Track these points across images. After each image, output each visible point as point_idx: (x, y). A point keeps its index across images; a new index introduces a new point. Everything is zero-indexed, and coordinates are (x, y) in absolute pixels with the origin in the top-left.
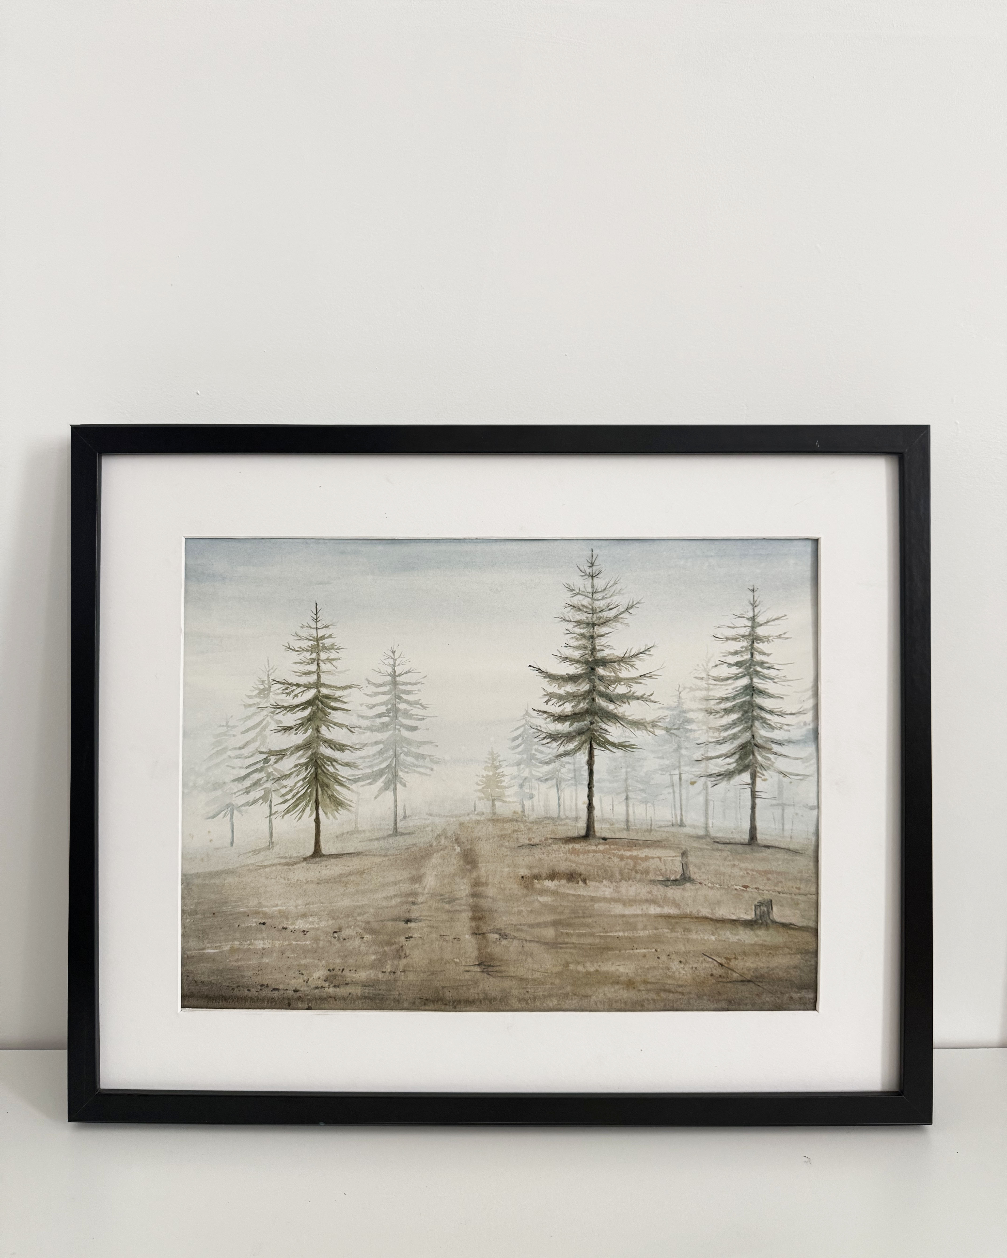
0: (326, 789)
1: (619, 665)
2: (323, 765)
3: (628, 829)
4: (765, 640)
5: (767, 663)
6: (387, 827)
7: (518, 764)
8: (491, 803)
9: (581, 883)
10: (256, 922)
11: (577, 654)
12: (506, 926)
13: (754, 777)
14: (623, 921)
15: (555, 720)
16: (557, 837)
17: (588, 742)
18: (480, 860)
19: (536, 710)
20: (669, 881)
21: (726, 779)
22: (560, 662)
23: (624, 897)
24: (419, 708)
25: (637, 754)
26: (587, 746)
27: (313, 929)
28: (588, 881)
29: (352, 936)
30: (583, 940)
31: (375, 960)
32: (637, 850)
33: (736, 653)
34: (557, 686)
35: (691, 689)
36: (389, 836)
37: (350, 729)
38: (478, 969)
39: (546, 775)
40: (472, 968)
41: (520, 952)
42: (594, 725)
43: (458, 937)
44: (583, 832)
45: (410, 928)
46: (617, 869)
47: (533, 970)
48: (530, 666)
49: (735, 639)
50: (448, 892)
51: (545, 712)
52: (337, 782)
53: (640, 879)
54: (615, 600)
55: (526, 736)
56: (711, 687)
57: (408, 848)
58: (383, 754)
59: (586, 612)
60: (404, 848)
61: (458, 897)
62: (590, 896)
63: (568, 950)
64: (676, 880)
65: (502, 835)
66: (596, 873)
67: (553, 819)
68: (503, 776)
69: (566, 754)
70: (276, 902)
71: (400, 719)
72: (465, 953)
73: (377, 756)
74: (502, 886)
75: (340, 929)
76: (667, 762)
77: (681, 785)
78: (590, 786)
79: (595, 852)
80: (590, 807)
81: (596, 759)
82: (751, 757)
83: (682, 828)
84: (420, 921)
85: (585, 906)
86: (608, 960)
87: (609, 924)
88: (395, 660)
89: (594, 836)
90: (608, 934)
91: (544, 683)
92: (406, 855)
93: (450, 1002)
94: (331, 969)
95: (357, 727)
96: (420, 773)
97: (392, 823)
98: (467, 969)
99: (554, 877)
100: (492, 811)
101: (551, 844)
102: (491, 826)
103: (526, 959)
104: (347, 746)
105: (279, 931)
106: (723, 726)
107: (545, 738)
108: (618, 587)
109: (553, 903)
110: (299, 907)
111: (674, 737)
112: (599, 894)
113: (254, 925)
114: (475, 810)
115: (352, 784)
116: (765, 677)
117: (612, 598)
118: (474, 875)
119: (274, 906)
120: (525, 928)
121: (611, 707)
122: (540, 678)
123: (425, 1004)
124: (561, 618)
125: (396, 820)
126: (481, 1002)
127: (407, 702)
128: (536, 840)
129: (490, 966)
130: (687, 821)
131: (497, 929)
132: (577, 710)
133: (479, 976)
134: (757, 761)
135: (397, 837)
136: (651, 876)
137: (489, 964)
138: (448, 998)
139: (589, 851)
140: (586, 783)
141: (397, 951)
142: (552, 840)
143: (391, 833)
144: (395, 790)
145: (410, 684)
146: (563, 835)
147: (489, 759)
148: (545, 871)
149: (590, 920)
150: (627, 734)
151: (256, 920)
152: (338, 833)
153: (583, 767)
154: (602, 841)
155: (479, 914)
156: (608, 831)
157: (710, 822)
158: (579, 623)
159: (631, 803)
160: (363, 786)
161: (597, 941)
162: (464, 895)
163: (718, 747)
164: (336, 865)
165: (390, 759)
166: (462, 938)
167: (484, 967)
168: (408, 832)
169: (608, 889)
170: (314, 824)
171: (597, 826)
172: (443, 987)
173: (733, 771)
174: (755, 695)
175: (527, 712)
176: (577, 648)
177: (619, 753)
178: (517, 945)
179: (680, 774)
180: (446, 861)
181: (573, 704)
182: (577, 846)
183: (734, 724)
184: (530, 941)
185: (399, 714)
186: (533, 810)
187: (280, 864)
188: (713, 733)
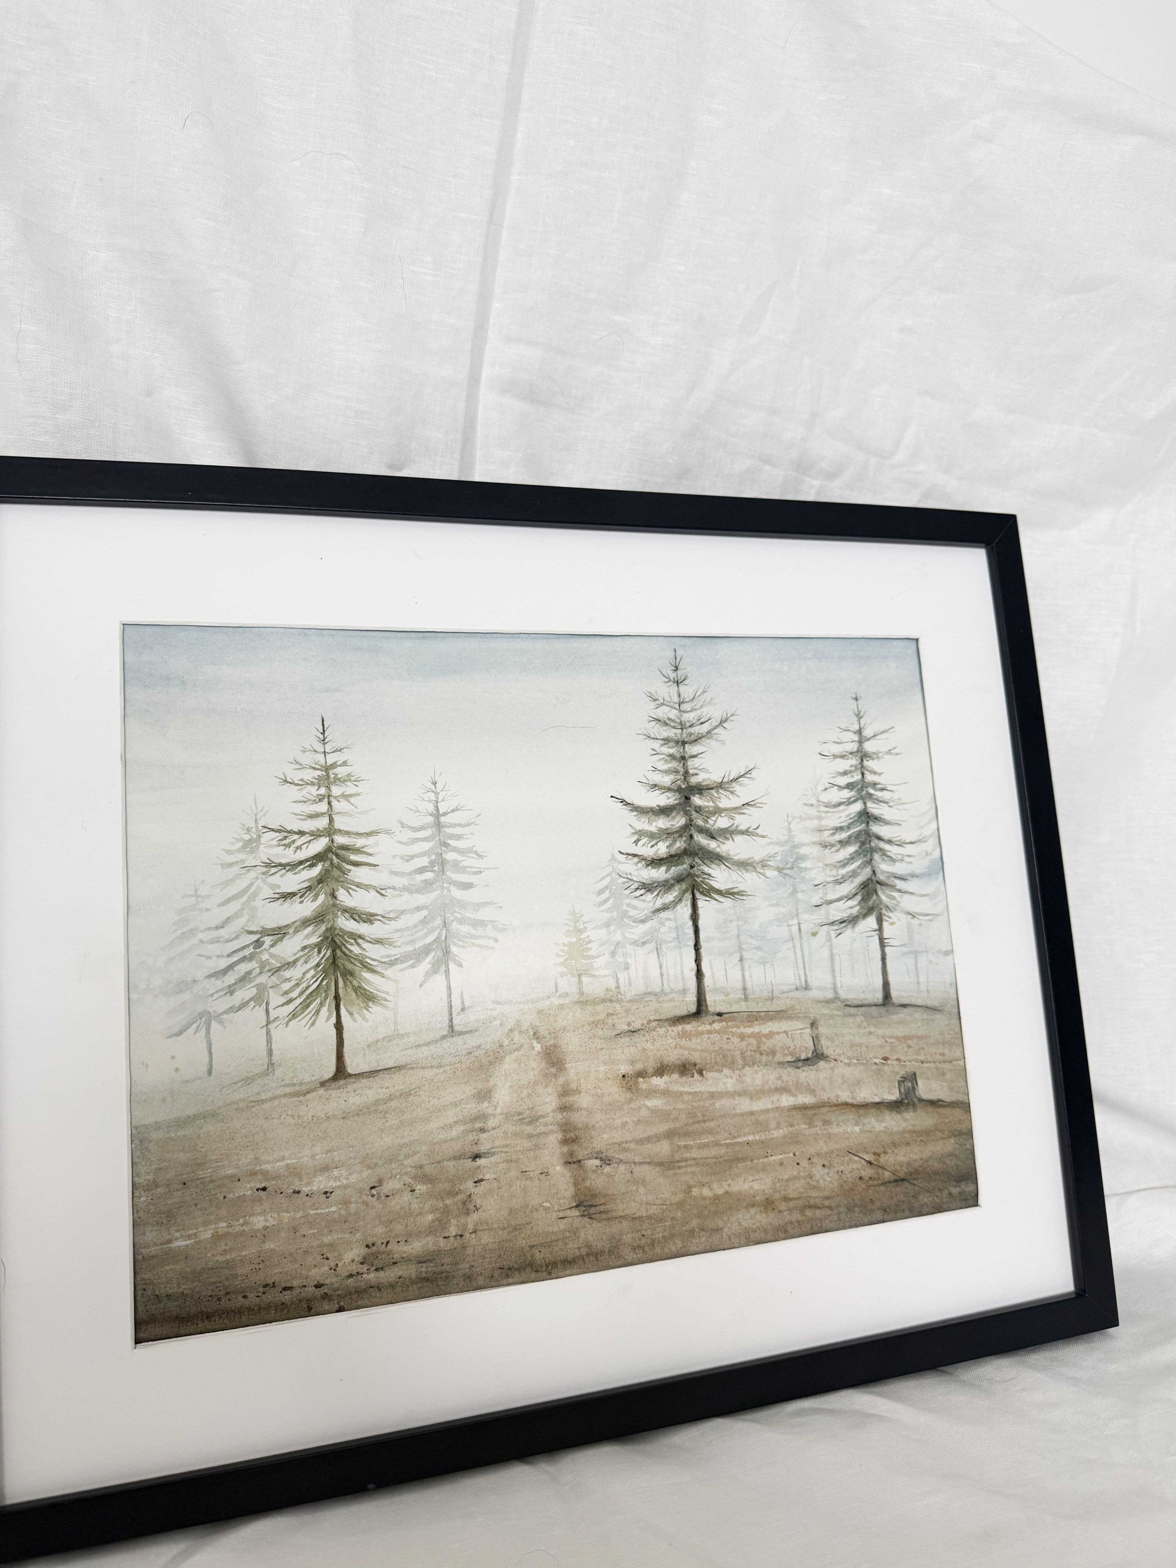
0: (350, 978)
1: (718, 792)
2: (344, 945)
3: (746, 999)
4: (874, 757)
5: (879, 784)
6: (439, 1026)
7: (607, 925)
8: (576, 979)
9: (696, 1076)
10: (251, 1189)
11: (667, 780)
12: (608, 1147)
13: (880, 921)
14: (751, 1121)
15: (648, 865)
16: (663, 1017)
17: (690, 892)
18: (568, 1060)
19: (623, 854)
20: (800, 1060)
21: (850, 926)
22: (648, 791)
23: (751, 1088)
24: (473, 858)
25: (749, 902)
26: (688, 896)
27: (339, 1187)
28: (704, 1072)
29: (399, 1189)
30: (705, 1153)
31: (433, 1221)
32: (759, 1025)
33: (845, 773)
34: (647, 821)
35: (802, 819)
36: (443, 1037)
37: (380, 892)
38: (575, 1213)
39: (643, 937)
40: (568, 1213)
41: (629, 1181)
42: (695, 869)
43: (546, 1171)
44: (693, 1008)
45: (479, 1167)
46: (738, 1052)
47: (647, 1204)
48: (612, 797)
49: (843, 757)
50: (528, 1109)
51: (635, 855)
52: (365, 967)
53: (766, 1062)
54: (706, 712)
55: (614, 887)
56: (823, 815)
57: (471, 1053)
58: (427, 923)
59: (674, 727)
60: (464, 1053)
61: (541, 1114)
62: (709, 1092)
63: (689, 1170)
64: (807, 1059)
65: (593, 1022)
66: (713, 1061)
67: (655, 994)
68: (590, 942)
69: (665, 908)
70: (281, 1154)
71: (448, 873)
72: (557, 1193)
73: (420, 927)
74: (599, 1091)
75: (380, 1182)
76: (783, 910)
77: (801, 937)
78: (697, 947)
79: (709, 1032)
80: (699, 974)
81: (701, 912)
82: (874, 897)
83: (807, 991)
84: (493, 1154)
85: (702, 1107)
86: (739, 1175)
87: (735, 1127)
88: (437, 794)
89: (707, 1012)
90: (736, 1140)
91: (631, 817)
92: (468, 1062)
93: (542, 1266)
94: (370, 1244)
95: (390, 888)
96: (480, 946)
97: (446, 1019)
98: (561, 1214)
99: (663, 1072)
100: (578, 991)
101: (656, 1027)
102: (579, 1010)
103: (637, 1189)
104: (376, 915)
105: (289, 1197)
106: (840, 862)
107: (637, 889)
108: (708, 696)
109: (664, 1108)
110: (317, 1157)
111: (787, 878)
112: (720, 1088)
113: (249, 1193)
114: (556, 990)
115: (386, 969)
116: (879, 801)
117: (702, 710)
118: (561, 1080)
119: (279, 1161)
120: (632, 1146)
121: (712, 845)
122: (625, 811)
123: (507, 1276)
124: (645, 735)
125: (451, 1015)
126: (583, 1259)
127: (456, 850)
128: (637, 1025)
129: (591, 1206)
130: (813, 983)
131: (597, 1152)
132: (673, 851)
133: (579, 1222)
134: (881, 901)
135: (454, 1039)
136: (779, 1057)
137: (590, 1203)
138: (539, 1262)
139: (702, 1033)
140: (692, 943)
141: (464, 1203)
142: (657, 1022)
143: (445, 1033)
144: (447, 972)
145: (460, 825)
146: (670, 1015)
147: (570, 920)
148: (651, 1065)
149: (712, 1124)
150: (735, 879)
151: (252, 1185)
152: (370, 1040)
153: (687, 923)
154: (717, 1018)
155: (572, 1134)
156: (723, 1004)
157: (838, 980)
158: (667, 741)
159: (746, 964)
160: (401, 970)
161: (723, 1151)
162: (550, 1110)
163: (838, 887)
164: (370, 1088)
165: (439, 930)
166: (551, 1171)
167: (584, 1209)
168: (468, 1029)
169: (730, 1080)
170: (333, 1032)
171: (710, 998)
172: (531, 1247)
173: (856, 916)
174: (871, 823)
175: (613, 856)
176: (667, 772)
177: (727, 902)
178: (624, 1171)
179: (799, 924)
180: (523, 1064)
181: (667, 844)
182: (688, 1027)
183: (852, 859)
184: (641, 1163)
185: (447, 867)
186: (630, 984)
187: (285, 1095)
188: (831, 871)
